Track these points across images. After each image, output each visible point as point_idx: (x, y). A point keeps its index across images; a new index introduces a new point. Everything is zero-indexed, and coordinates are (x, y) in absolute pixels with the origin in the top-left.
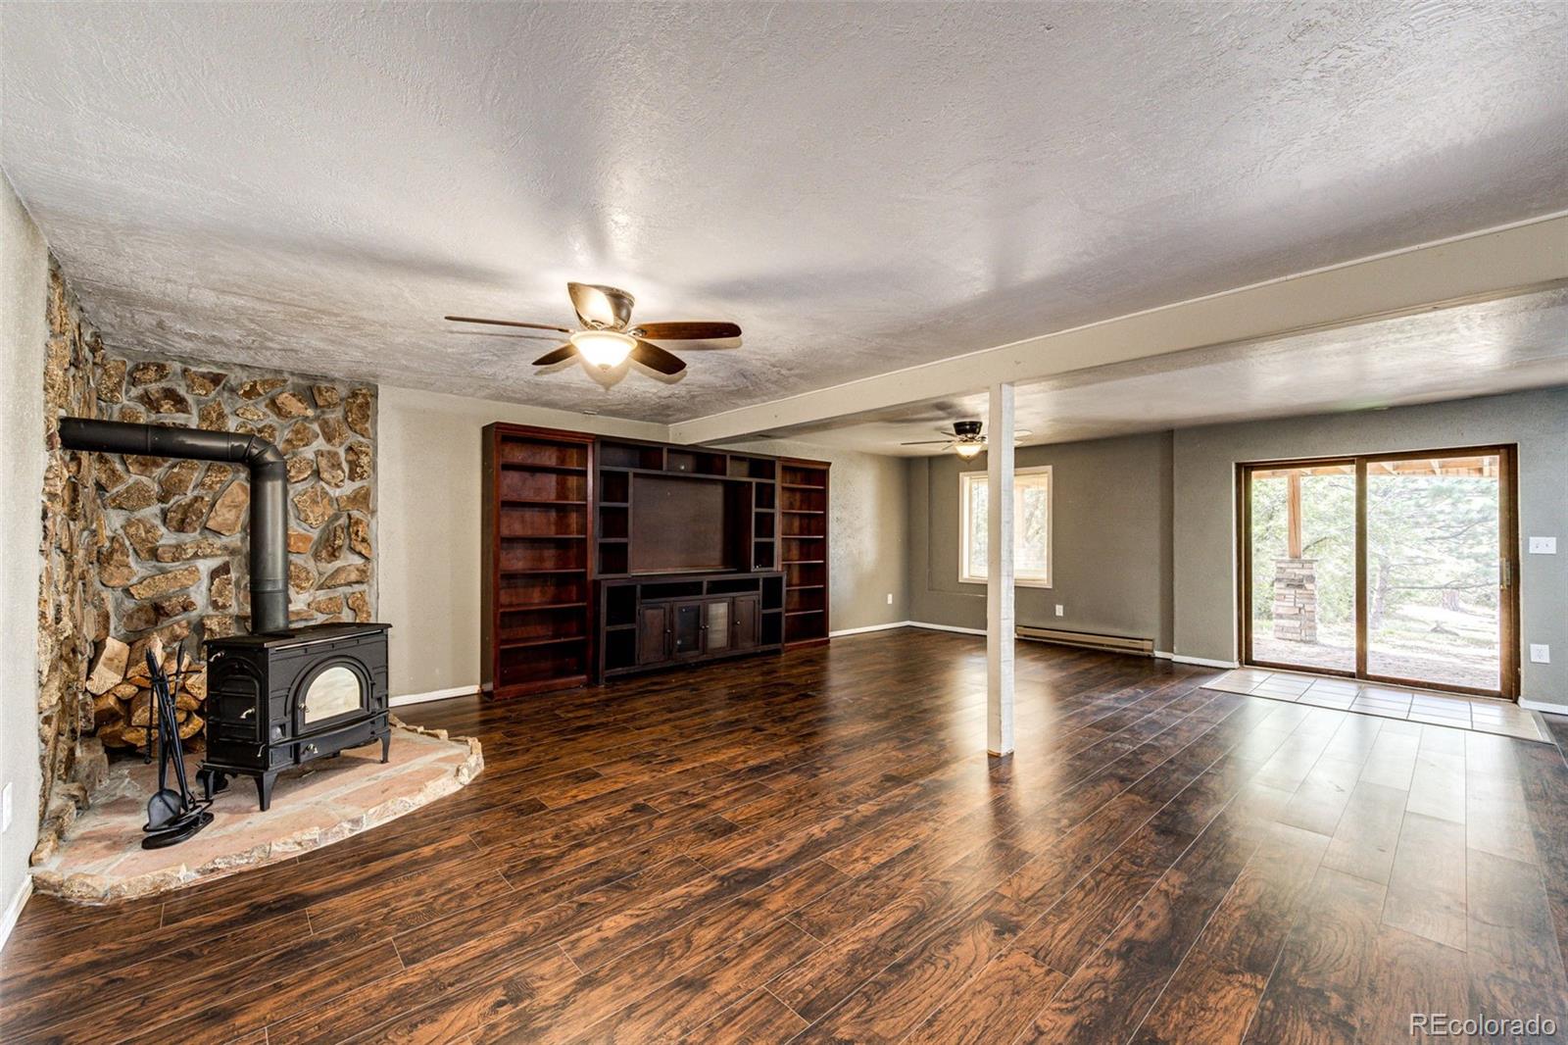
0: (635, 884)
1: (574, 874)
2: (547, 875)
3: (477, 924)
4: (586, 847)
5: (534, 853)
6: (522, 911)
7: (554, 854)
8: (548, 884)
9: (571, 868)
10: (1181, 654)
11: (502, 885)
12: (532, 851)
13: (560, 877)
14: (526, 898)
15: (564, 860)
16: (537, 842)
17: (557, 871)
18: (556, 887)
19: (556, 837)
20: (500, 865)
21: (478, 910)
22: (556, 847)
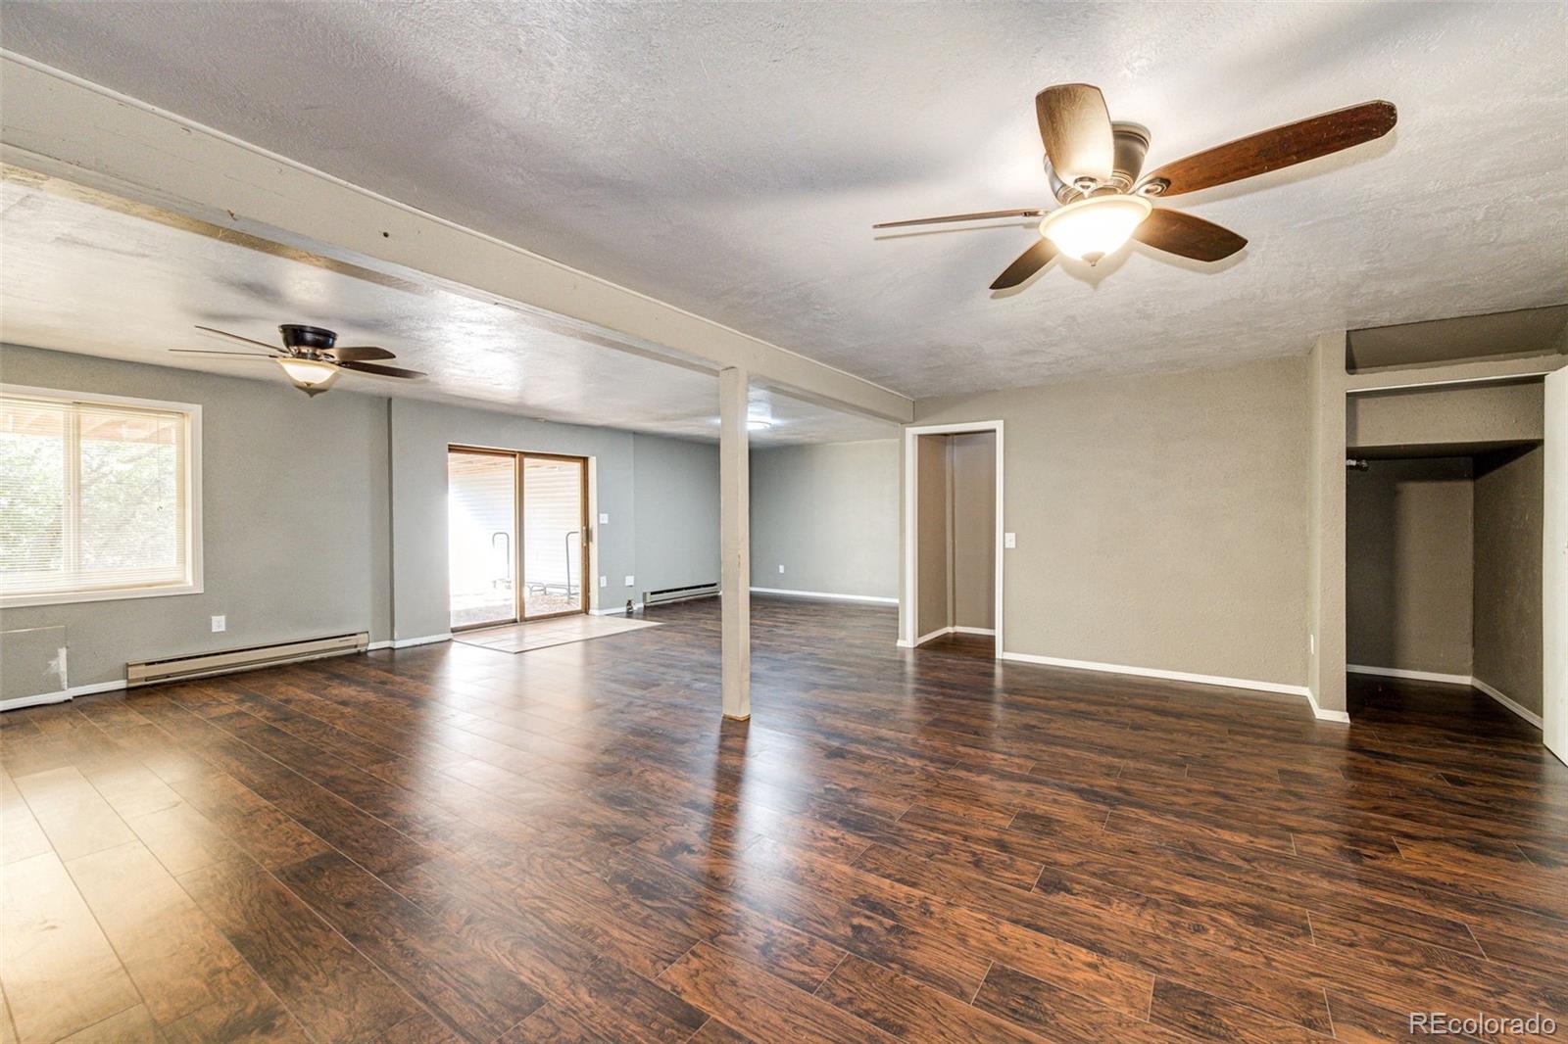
0: (1181, 842)
1: (1226, 882)
2: (1256, 900)
3: (1370, 911)
4: (1178, 894)
5: (1248, 932)
6: (1309, 891)
7: (1224, 913)
8: (1265, 892)
9: (1222, 889)
10: (402, 638)
11: (1319, 925)
12: (1248, 935)
13: (1244, 889)
14: (1299, 897)
15: (1221, 900)
16: (1231, 942)
17: (1242, 896)
18: (1259, 886)
19: (1199, 929)
20: (1305, 947)
21: (1363, 919)
22: (1213, 919)
